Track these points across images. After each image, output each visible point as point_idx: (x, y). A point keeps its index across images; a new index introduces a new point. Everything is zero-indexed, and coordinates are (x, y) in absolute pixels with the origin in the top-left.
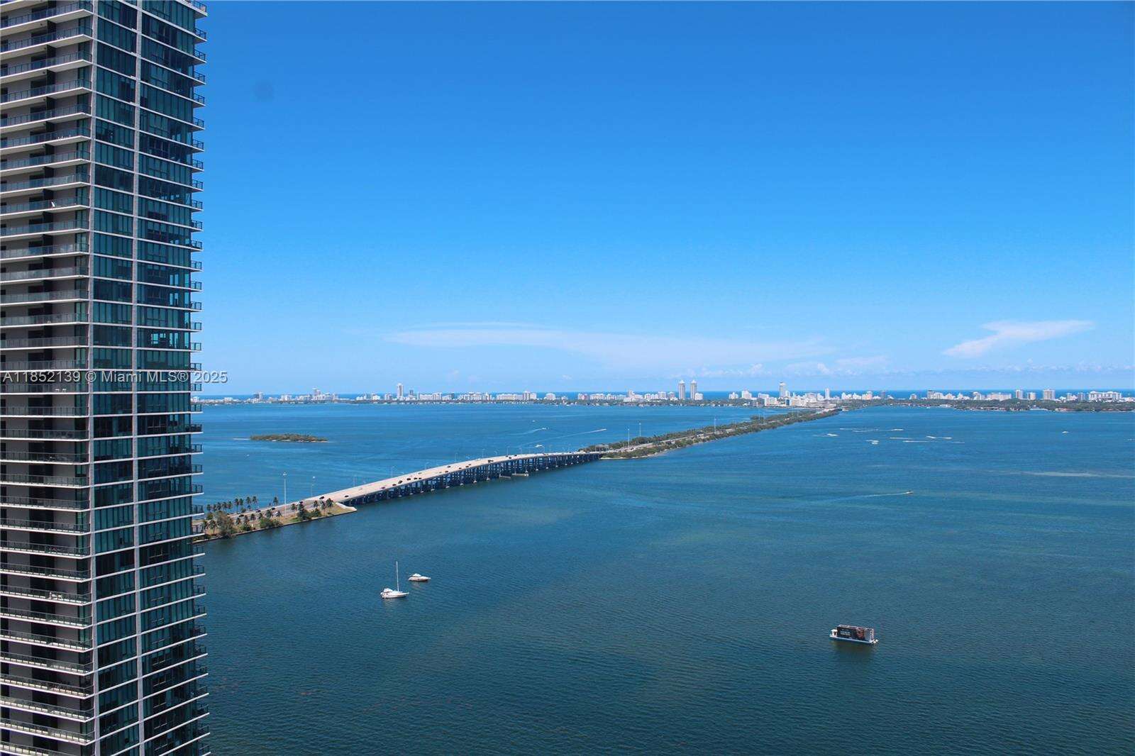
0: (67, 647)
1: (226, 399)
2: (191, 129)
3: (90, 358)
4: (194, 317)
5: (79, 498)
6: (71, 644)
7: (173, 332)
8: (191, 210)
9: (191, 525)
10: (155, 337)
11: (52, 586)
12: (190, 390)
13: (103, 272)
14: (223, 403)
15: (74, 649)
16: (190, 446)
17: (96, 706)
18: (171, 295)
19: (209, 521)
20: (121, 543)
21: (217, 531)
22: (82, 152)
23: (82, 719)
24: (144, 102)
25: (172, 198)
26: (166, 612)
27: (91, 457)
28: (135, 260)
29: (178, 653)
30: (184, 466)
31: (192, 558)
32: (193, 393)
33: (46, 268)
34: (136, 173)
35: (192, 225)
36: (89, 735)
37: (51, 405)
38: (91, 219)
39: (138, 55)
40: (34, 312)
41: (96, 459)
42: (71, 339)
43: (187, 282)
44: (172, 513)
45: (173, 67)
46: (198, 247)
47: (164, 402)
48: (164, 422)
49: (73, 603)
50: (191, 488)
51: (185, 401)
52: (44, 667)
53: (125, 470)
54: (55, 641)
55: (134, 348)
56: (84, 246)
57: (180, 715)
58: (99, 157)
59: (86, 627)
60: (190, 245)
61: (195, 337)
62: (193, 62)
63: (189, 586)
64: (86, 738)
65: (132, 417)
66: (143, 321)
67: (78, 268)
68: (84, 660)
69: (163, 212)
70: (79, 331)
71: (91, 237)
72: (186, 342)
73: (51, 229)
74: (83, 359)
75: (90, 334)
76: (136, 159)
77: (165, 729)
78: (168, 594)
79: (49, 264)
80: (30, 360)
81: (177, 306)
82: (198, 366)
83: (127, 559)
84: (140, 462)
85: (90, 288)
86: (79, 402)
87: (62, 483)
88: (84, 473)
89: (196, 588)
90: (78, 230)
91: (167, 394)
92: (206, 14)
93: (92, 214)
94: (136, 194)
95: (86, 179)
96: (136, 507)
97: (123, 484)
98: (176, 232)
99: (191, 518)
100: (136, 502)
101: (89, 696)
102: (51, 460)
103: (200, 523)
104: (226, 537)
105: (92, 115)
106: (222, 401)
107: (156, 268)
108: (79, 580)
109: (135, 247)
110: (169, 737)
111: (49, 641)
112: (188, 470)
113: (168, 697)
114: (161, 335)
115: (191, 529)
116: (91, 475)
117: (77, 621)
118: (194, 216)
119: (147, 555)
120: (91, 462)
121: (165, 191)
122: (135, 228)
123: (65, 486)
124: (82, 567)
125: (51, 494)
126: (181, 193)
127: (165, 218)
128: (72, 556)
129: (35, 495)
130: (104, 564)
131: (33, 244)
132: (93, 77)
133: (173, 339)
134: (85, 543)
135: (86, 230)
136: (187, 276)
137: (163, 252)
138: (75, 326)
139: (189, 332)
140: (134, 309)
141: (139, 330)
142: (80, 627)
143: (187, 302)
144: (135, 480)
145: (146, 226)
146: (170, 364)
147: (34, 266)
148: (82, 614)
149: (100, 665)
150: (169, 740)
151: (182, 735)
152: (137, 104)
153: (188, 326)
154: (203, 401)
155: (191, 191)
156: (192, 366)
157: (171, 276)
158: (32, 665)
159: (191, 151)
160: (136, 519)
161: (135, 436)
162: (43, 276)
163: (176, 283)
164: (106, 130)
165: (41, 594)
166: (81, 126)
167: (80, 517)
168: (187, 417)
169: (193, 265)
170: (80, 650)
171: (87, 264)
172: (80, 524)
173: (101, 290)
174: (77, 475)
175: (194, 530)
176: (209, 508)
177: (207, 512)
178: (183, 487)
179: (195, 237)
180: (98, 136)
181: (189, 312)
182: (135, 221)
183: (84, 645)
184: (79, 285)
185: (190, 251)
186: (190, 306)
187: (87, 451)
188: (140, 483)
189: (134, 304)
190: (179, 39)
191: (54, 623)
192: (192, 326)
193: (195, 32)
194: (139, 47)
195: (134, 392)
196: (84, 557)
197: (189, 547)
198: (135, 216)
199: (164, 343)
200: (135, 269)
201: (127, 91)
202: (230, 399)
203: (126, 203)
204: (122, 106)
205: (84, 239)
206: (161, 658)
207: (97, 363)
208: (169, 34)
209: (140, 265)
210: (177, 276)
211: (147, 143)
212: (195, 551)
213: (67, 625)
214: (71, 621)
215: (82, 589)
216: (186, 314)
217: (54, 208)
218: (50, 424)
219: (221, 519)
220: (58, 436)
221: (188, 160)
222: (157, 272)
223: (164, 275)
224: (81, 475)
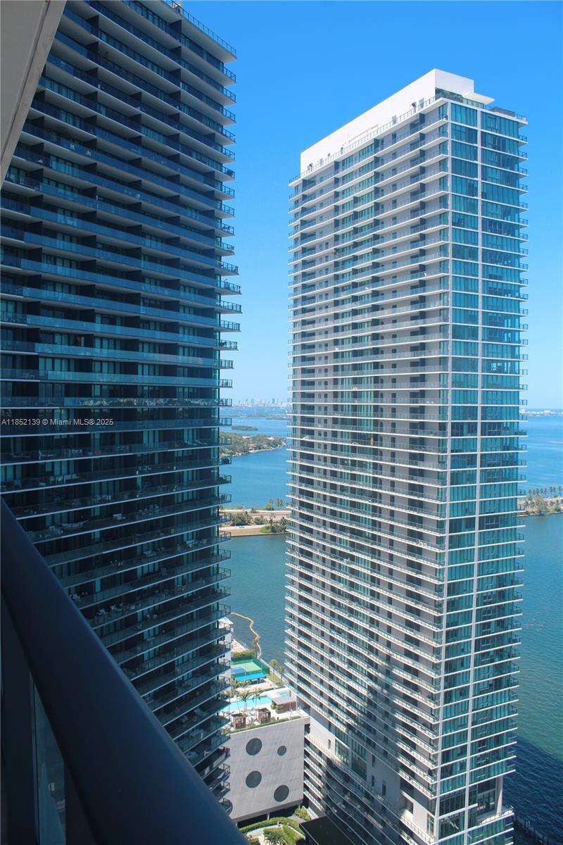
0: (428, 579)
1: (546, 412)
2: (518, 211)
3: (450, 381)
4: (523, 351)
5: (440, 477)
6: (431, 577)
7: (507, 361)
8: (519, 271)
9: (516, 504)
10: (494, 365)
11: (420, 536)
12: (518, 404)
13: (458, 320)
14: (542, 415)
15: (432, 581)
16: (518, 446)
17: (444, 622)
18: (506, 334)
19: (529, 502)
20: (467, 511)
21: (535, 509)
22: (444, 236)
23: (435, 629)
24: (484, 195)
25: (506, 263)
26: (495, 564)
27: (449, 450)
28: (480, 310)
29: (502, 596)
30: (513, 460)
31: (515, 529)
32: (521, 406)
33: (421, 318)
34: (480, 247)
35: (520, 282)
36: (439, 640)
37: (424, 413)
38: (450, 283)
39: (479, 162)
40: (414, 349)
41: (452, 451)
42: (438, 367)
43: (517, 324)
44: (503, 494)
45: (503, 167)
46: (525, 298)
47: (499, 413)
48: (499, 427)
49: (433, 549)
50: (517, 477)
51: (515, 412)
52: (413, 590)
53: (471, 460)
54: (421, 574)
55: (480, 373)
56: (446, 302)
57: (500, 639)
58: (455, 238)
59: (441, 567)
60: (519, 297)
61: (523, 365)
62: (517, 160)
63: (513, 548)
64: (437, 642)
65: (477, 423)
66: (486, 354)
67: (442, 317)
68: (438, 590)
69: (499, 274)
70: (443, 361)
71: (450, 295)
72: (517, 369)
73: (424, 291)
74: (445, 381)
75: (450, 364)
76: (480, 237)
77: (489, 647)
78: (497, 551)
79: (423, 315)
80: (411, 382)
81: (510, 342)
82: (525, 387)
83: (470, 524)
84: (482, 455)
85: (450, 331)
86: (442, 411)
87: (429, 467)
88: (444, 460)
89: (517, 550)
90: (442, 291)
91: (502, 407)
92: (527, 123)
93: (451, 279)
94: (480, 262)
95: (446, 255)
96: (478, 488)
97: (469, 471)
98: (509, 288)
99: (516, 499)
100: (478, 484)
101: (440, 615)
102: (423, 451)
103: (523, 502)
104: (541, 514)
105: (450, 209)
106: (542, 413)
107: (495, 315)
108: (438, 535)
109: (480, 300)
110: (491, 654)
111: (417, 573)
112: (516, 463)
113: (493, 626)
114: (499, 364)
115: (516, 506)
116: (449, 463)
117: (435, 563)
118: (522, 276)
119: (484, 522)
120: (449, 453)
121: (500, 258)
122: (480, 287)
123: (431, 469)
124: (440, 525)
125: (422, 473)
126: (511, 259)
127: (501, 278)
128: (434, 518)
129: (413, 473)
130: (455, 526)
131: (413, 303)
132: (449, 183)
133: (507, 366)
134: (443, 510)
135: (446, 291)
136: (517, 320)
137: (499, 304)
138: (440, 358)
139: (519, 361)
140: (480, 346)
141: (483, 360)
142: (437, 566)
143: (517, 339)
144: (478, 468)
145: (487, 284)
146: (505, 385)
147: (414, 318)
148: (439, 557)
149: (449, 595)
150: (491, 656)
151: (500, 654)
152: (479, 198)
153: (518, 357)
154: (528, 412)
155: (519, 257)
156: (521, 387)
157: (506, 321)
158: (406, 587)
159: (519, 227)
160: (478, 495)
161: (479, 437)
162: (420, 324)
163: (509, 325)
164: (459, 219)
165: (414, 541)
166: (442, 218)
167: (440, 491)
168: (516, 424)
169: (521, 312)
170: (436, 582)
171: (448, 315)
172: (440, 496)
173: (457, 332)
174: (439, 462)
175: (519, 508)
176: (530, 492)
177: (528, 495)
178: (512, 475)
179: (522, 291)
180: (454, 224)
181: (519, 346)
182: (480, 282)
183: (439, 580)
184: (442, 329)
185: (519, 301)
186: (519, 342)
187: (446, 446)
188: (482, 471)
189: (480, 341)
190: (507, 146)
191: (421, 561)
192: (521, 356)
193: (519, 138)
194: (479, 157)
195: (479, 405)
196: (442, 519)
197: (514, 519)
198: (480, 278)
199: (500, 370)
200: (480, 316)
201: (472, 189)
202: (548, 412)
203: (473, 269)
204: (469, 201)
205: (446, 297)
206: (489, 597)
207: (455, 383)
208: (500, 143)
209: (483, 313)
210: (509, 320)
211: (488, 225)
212: (518, 522)
213: (429, 564)
214: (432, 562)
215: (440, 541)
216: (517, 348)
217: (426, 277)
218: (422, 426)
219: (538, 501)
220: (428, 434)
221: (516, 234)
222: (495, 318)
223: (500, 320)
224: (442, 462)
